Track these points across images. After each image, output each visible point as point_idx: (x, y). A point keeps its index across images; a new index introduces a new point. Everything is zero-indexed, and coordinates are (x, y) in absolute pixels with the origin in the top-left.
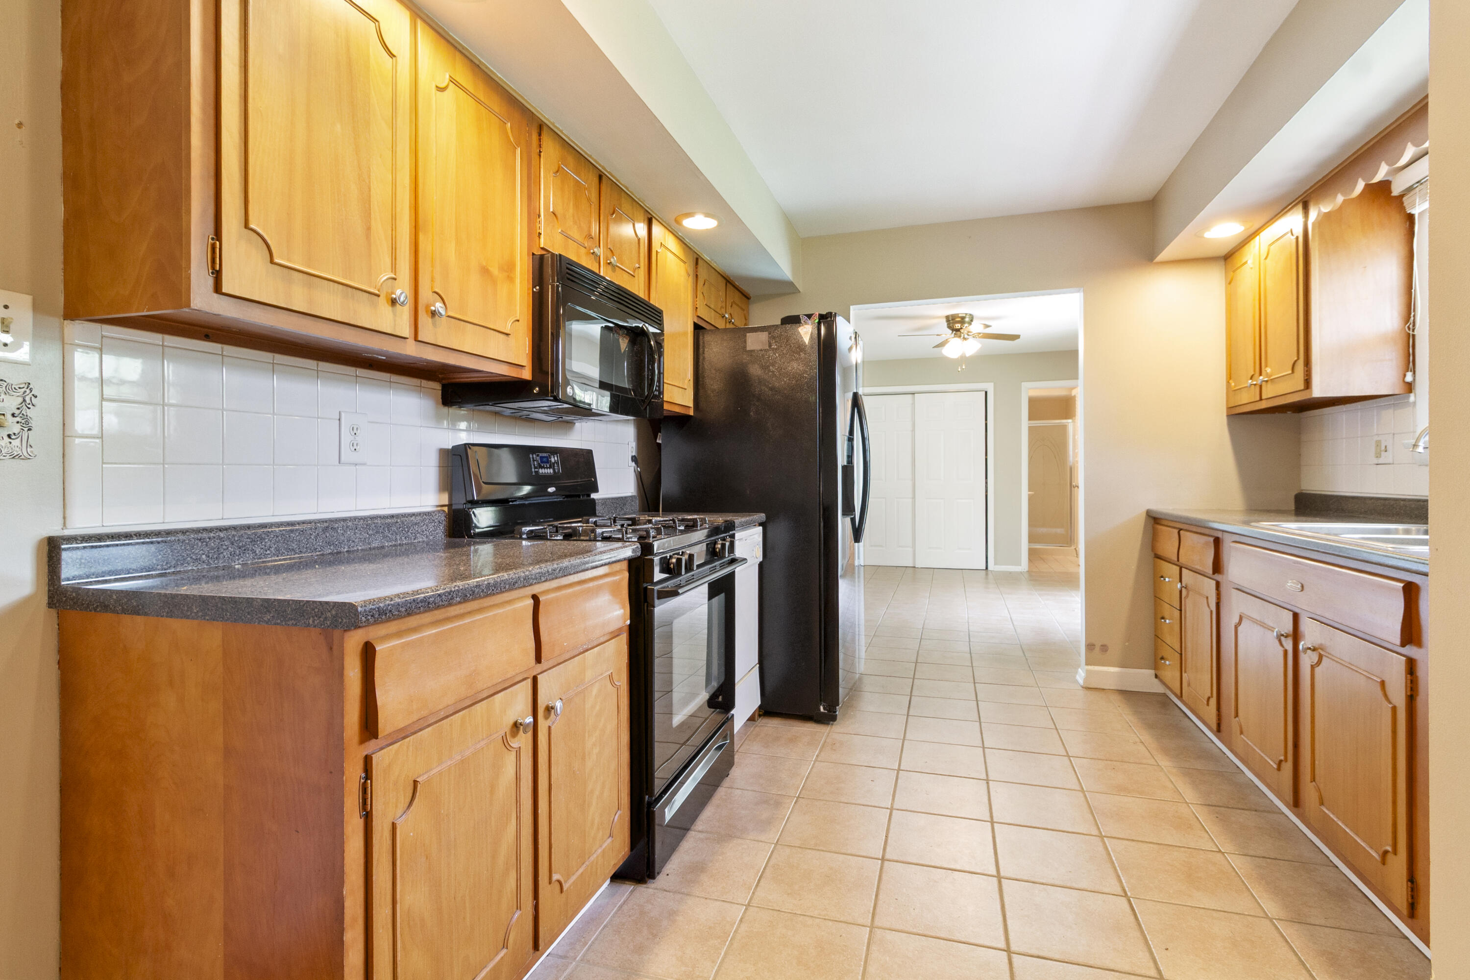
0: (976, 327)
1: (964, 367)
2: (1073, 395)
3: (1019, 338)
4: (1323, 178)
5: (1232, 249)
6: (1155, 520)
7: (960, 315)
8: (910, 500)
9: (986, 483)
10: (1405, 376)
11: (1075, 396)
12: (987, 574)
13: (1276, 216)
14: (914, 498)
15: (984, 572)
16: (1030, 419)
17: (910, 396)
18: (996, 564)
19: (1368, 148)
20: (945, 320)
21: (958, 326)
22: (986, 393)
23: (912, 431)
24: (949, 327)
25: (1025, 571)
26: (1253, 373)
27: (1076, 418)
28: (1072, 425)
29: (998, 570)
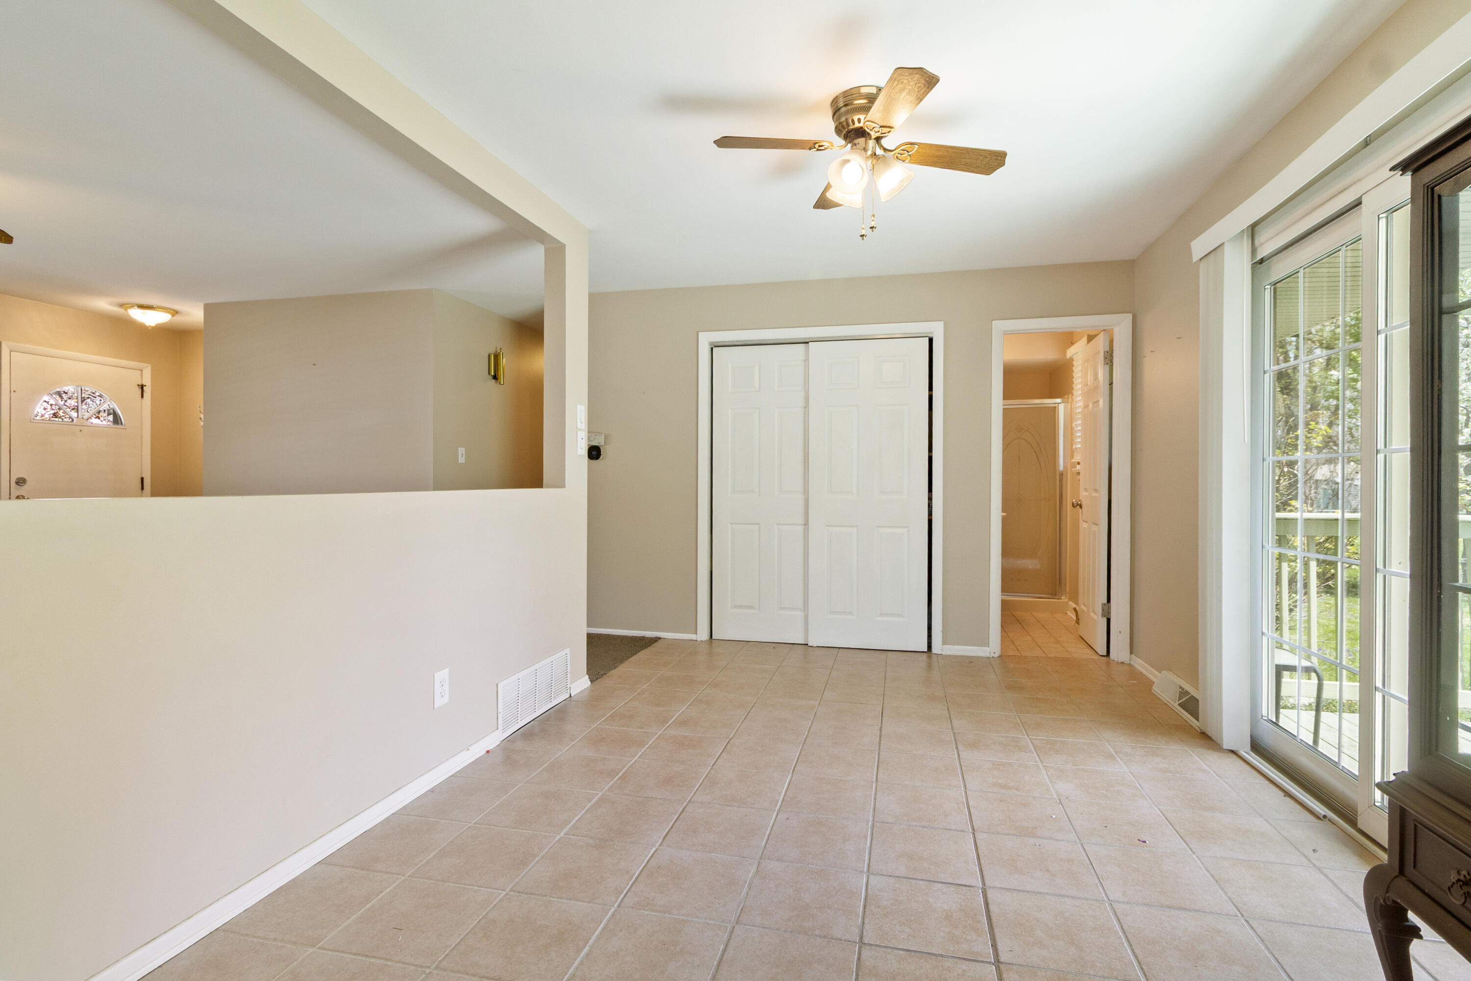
8: (801, 528)
9: (930, 499)
12: (930, 666)
14: (806, 524)
15: (925, 656)
16: (1006, 396)
17: (802, 347)
18: (945, 642)
22: (931, 341)
23: (805, 407)
25: (996, 655)
27: (1073, 394)
28: (1065, 409)
29: (948, 653)
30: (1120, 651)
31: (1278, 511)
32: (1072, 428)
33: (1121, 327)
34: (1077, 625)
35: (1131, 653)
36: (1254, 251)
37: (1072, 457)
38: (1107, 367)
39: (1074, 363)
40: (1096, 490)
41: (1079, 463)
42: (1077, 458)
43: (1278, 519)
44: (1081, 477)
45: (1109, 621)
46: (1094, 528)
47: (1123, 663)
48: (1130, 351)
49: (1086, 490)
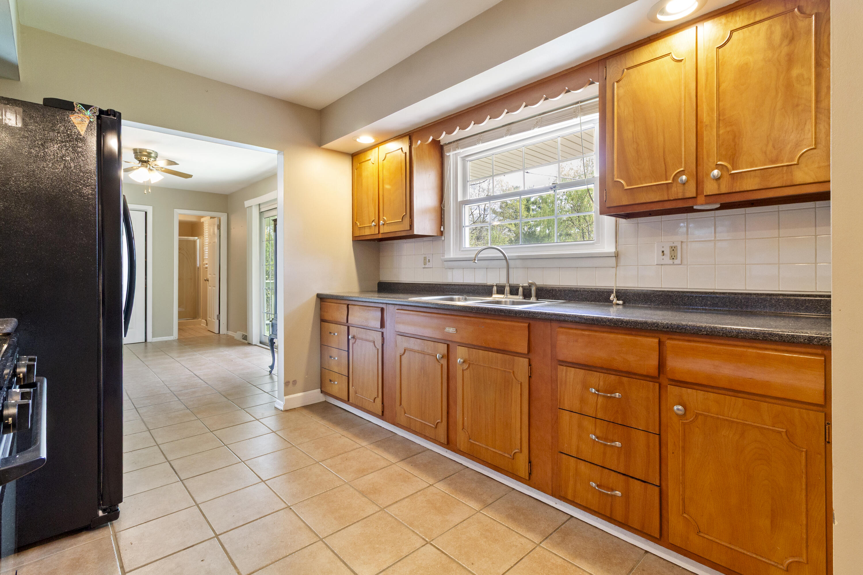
0: (161, 163)
1: (150, 191)
2: (202, 221)
3: (191, 177)
4: (422, 126)
5: (359, 151)
6: (322, 298)
7: (148, 151)
9: (146, 279)
10: (441, 228)
11: (203, 222)
12: (146, 346)
13: (390, 139)
15: (144, 344)
16: (180, 235)
18: (152, 339)
19: (450, 118)
20: (132, 152)
21: (145, 158)
22: (146, 213)
24: (136, 158)
25: (176, 339)
26: (374, 219)
27: (203, 236)
28: (200, 241)
29: (155, 341)
30: (223, 331)
31: (267, 280)
32: (203, 250)
33: (224, 217)
34: (206, 326)
35: (227, 330)
36: (260, 209)
37: (203, 261)
38: (218, 230)
39: (204, 224)
40: (214, 274)
41: (206, 264)
42: (206, 262)
43: (266, 283)
44: (208, 269)
45: (219, 321)
46: (214, 288)
47: (224, 334)
48: (227, 228)
49: (210, 274)
